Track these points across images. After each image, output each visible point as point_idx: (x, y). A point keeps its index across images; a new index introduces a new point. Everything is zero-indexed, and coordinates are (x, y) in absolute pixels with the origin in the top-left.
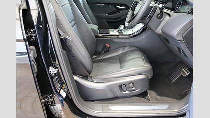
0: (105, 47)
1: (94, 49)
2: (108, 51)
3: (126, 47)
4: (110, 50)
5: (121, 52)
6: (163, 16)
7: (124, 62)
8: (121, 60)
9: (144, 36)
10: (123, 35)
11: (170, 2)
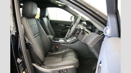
0: (56, 47)
1: (49, 49)
2: (57, 50)
3: (67, 48)
4: (58, 49)
5: (64, 51)
6: (84, 33)
7: (64, 57)
8: (63, 56)
9: (77, 43)
10: (66, 42)
11: (90, 26)
